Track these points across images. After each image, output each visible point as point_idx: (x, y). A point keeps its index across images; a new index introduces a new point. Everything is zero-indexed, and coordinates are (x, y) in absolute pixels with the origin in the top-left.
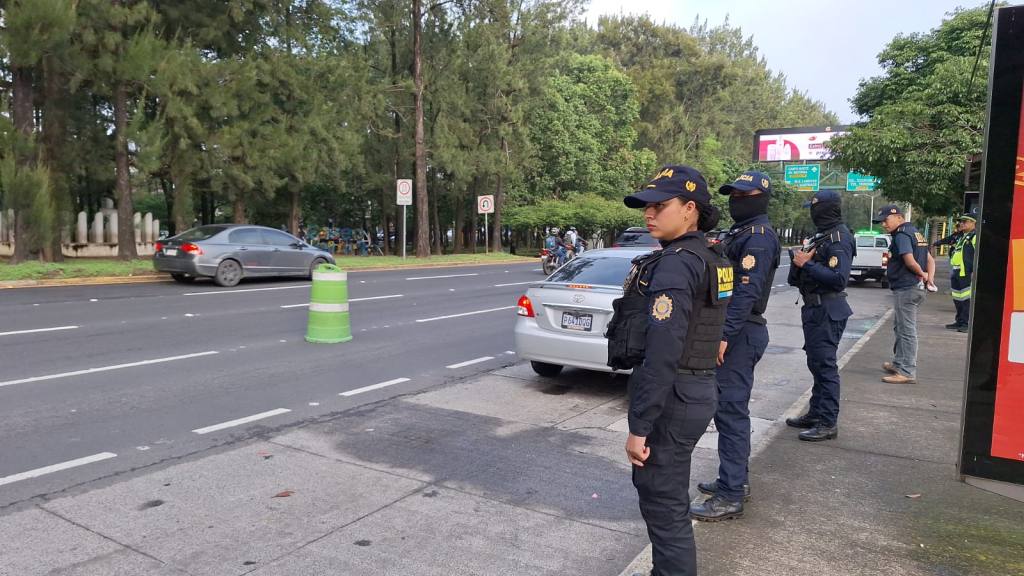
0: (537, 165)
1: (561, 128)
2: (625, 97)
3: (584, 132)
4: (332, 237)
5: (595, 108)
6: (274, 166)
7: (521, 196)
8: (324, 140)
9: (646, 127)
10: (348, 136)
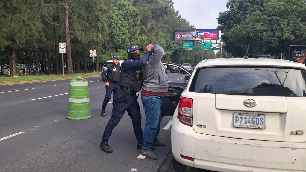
0: (107, 39)
1: (116, 26)
2: (136, 16)
3: (123, 28)
4: (22, 68)
5: (126, 19)
6: (5, 36)
7: (101, 51)
8: (28, 25)
9: (143, 27)
10: (38, 24)
